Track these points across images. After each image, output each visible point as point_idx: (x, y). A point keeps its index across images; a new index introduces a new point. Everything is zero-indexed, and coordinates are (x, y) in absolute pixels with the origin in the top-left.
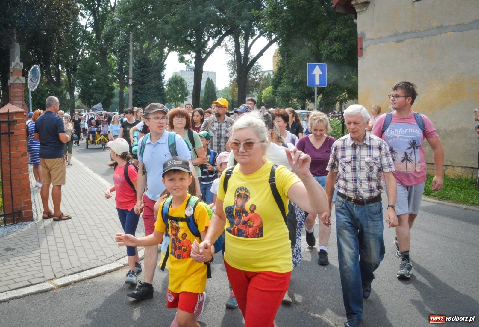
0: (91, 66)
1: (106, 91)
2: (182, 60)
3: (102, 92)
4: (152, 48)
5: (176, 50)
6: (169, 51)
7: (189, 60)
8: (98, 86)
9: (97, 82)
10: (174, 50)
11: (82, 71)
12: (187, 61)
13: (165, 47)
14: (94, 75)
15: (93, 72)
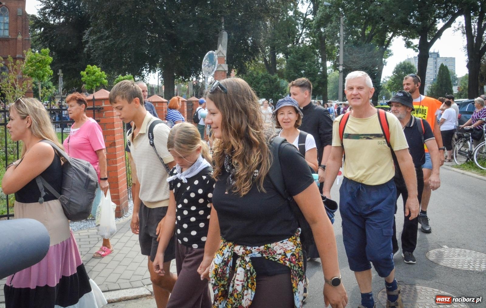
0: (303, 53)
1: (317, 78)
2: (408, 45)
3: (314, 79)
4: (375, 34)
5: (404, 35)
6: (393, 36)
7: (417, 45)
8: (310, 73)
9: (309, 69)
10: (401, 35)
11: (294, 58)
12: (416, 46)
13: (390, 32)
14: (306, 62)
15: (305, 59)
